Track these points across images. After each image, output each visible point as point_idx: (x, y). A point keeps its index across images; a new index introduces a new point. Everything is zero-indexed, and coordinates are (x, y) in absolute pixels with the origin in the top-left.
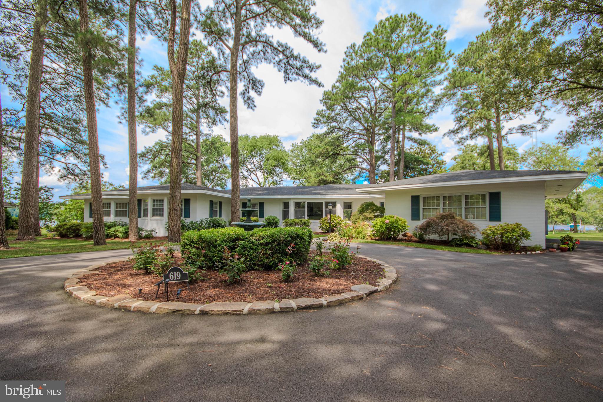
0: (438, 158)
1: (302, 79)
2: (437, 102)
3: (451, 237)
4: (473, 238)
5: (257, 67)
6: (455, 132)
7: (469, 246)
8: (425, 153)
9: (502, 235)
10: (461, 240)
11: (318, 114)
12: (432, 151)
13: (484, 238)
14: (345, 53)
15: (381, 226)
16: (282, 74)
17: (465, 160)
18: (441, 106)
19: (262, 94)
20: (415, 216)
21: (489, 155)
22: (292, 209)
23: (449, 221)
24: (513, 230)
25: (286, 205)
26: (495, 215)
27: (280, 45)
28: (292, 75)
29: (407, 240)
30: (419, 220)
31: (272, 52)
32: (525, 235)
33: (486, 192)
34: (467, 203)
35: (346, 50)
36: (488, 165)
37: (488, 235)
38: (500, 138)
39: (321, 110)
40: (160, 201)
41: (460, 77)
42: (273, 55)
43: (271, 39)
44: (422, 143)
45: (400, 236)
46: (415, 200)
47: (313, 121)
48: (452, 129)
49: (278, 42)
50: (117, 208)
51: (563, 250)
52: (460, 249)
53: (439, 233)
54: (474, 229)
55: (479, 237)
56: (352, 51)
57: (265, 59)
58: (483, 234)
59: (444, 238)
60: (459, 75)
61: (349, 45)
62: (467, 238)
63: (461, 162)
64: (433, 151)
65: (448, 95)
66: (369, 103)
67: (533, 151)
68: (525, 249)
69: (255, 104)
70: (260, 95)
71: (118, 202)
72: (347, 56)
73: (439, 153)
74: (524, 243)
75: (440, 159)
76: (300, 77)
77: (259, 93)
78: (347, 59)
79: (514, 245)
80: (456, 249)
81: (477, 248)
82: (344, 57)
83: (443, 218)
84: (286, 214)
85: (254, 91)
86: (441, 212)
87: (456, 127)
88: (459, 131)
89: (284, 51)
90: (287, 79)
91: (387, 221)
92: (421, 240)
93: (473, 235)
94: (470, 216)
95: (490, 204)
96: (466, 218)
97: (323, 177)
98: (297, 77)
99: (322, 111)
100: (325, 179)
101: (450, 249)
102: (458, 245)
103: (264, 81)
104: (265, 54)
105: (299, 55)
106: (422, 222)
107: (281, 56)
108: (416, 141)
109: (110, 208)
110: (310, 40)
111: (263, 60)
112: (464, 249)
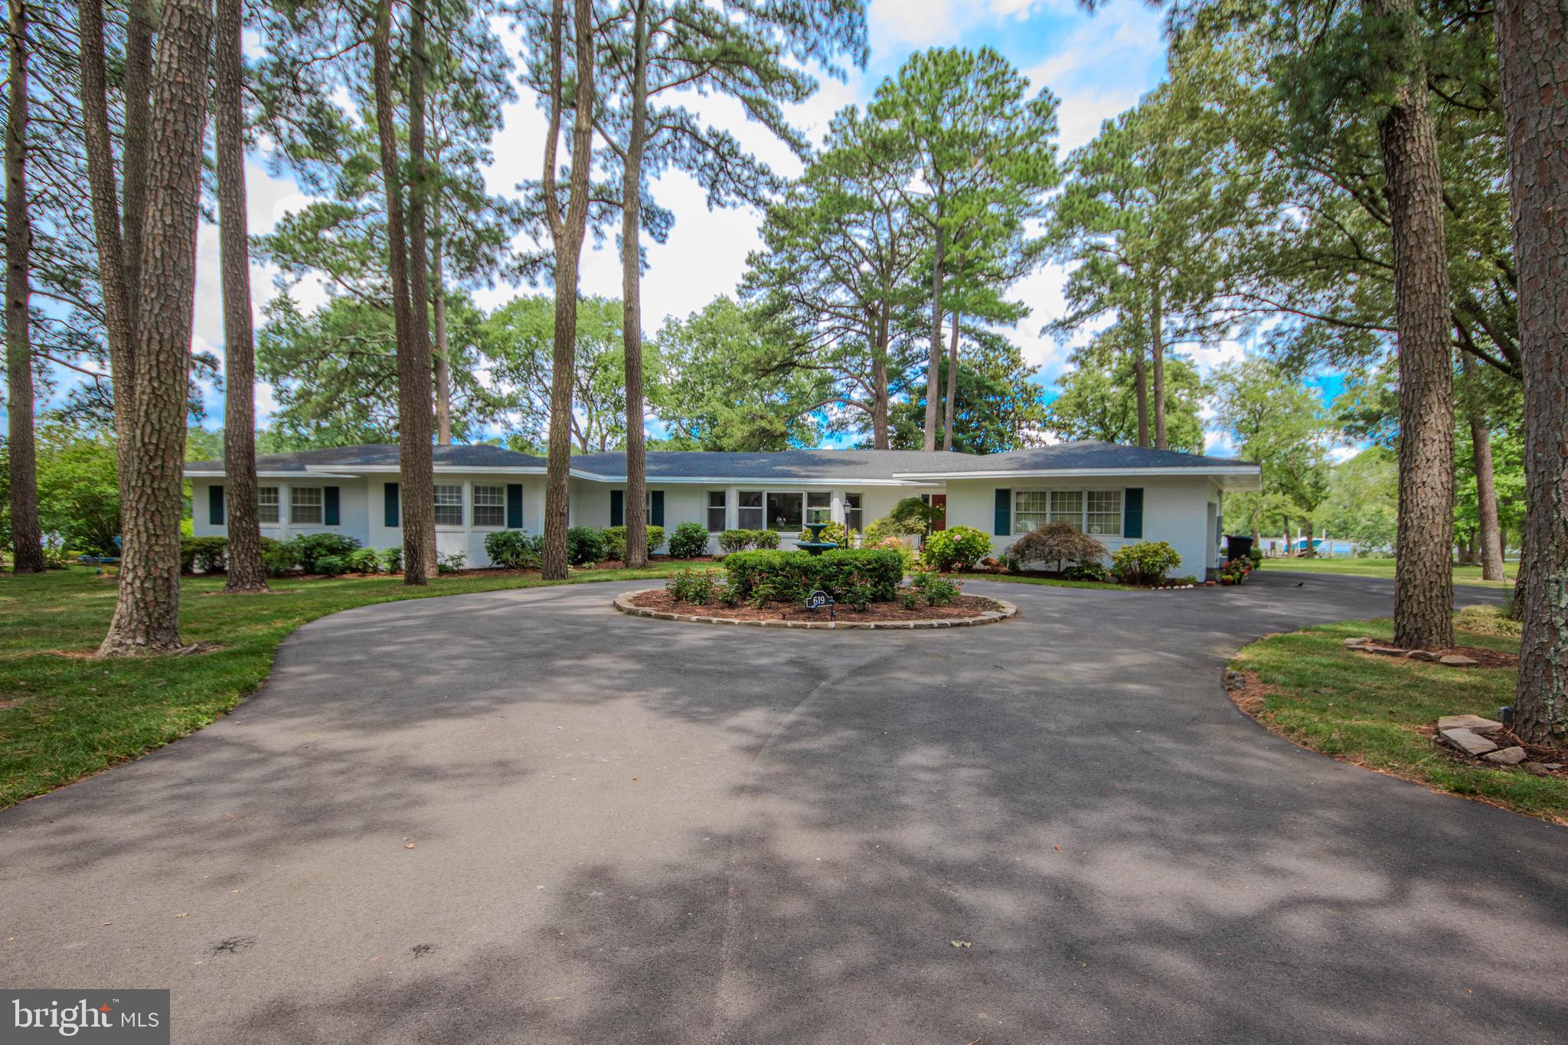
0: (1026, 380)
1: (750, 206)
2: (1032, 253)
3: (1065, 564)
4: (1098, 566)
5: (659, 178)
6: (1064, 326)
7: (1091, 578)
8: (997, 366)
9: (1140, 559)
10: (1080, 570)
11: (749, 262)
12: (1013, 361)
13: (1116, 565)
14: (831, 124)
15: (947, 546)
16: (707, 191)
17: (1086, 388)
18: (1039, 264)
19: (668, 241)
20: (1002, 527)
21: (1136, 384)
22: (732, 508)
23: (1063, 537)
24: (1156, 553)
25: (718, 498)
26: (1133, 529)
27: (713, 134)
28: (728, 194)
29: (992, 570)
30: (1008, 534)
31: (692, 147)
32: (1172, 560)
33: (1122, 488)
34: (1090, 507)
35: (833, 117)
36: (1133, 403)
37: (1121, 561)
38: (1159, 347)
39: (757, 252)
40: (451, 489)
41: (1082, 213)
42: (694, 153)
43: (694, 121)
44: (990, 343)
45: (979, 565)
46: (1003, 497)
47: (742, 282)
48: (1060, 318)
49: (710, 128)
50: (295, 500)
51: (1225, 583)
52: (1079, 583)
53: (1045, 558)
54: (1101, 551)
55: (1108, 564)
56: (845, 122)
57: (675, 160)
58: (1114, 558)
59: (1053, 567)
60: (1081, 207)
61: (841, 108)
62: (1089, 566)
63: (1075, 394)
64: (1015, 362)
65: (1057, 238)
66: (874, 240)
67: (1228, 371)
68: (1172, 582)
69: (648, 261)
70: (663, 242)
71: (298, 485)
72: (834, 131)
73: (1029, 366)
74: (1171, 573)
75: (1029, 381)
76: (746, 202)
77: (662, 239)
78: (834, 137)
79: (1157, 574)
80: (1074, 584)
81: (1105, 581)
82: (828, 132)
83: (1052, 531)
84: (716, 520)
85: (647, 232)
86: (1048, 521)
87: (1070, 314)
88: (1074, 324)
89: (718, 146)
90: (713, 200)
91: (958, 537)
92: (1015, 571)
93: (1098, 560)
94: (1096, 528)
95: (1127, 508)
96: (1089, 531)
97: (764, 424)
98: (738, 200)
99: (762, 255)
100: (768, 427)
101: (1063, 582)
102: (1075, 578)
103: (674, 213)
104: (674, 149)
105: (753, 158)
106: (1014, 539)
107: (710, 156)
108: (978, 336)
109: (276, 500)
110: (783, 133)
111: (670, 162)
112: (1085, 584)
